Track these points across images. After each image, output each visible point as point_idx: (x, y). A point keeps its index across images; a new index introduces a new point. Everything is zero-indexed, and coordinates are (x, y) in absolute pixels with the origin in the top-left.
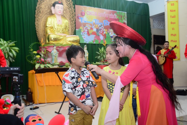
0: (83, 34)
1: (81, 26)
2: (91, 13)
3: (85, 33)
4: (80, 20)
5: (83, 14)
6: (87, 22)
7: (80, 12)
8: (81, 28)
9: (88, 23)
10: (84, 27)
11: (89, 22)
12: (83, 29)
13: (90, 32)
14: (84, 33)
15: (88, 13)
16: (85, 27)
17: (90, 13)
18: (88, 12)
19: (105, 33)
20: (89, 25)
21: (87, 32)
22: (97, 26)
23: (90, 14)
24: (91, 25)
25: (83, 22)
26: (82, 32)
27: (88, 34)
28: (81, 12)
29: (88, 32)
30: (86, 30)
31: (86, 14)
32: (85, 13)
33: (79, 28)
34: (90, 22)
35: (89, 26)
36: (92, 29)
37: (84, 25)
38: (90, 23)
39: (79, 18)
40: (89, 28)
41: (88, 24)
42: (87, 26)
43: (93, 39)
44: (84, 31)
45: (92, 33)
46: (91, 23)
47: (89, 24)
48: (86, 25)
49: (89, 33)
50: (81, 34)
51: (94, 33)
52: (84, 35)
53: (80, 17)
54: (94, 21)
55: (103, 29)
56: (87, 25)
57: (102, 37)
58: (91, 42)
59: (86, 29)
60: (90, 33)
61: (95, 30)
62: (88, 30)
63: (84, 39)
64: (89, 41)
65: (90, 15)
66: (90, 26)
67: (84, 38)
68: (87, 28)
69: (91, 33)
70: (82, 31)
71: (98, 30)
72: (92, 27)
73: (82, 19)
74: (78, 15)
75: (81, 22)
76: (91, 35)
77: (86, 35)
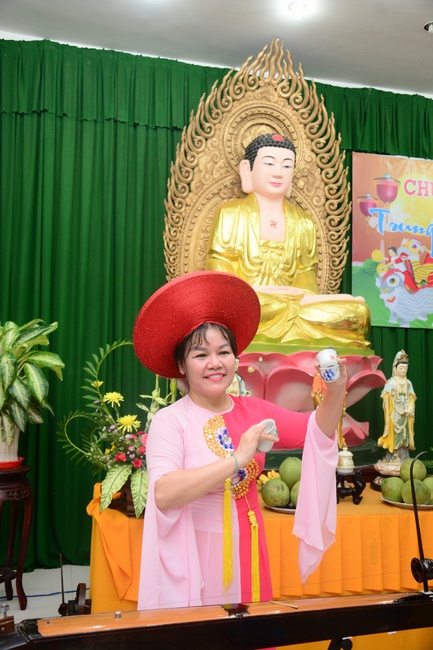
0: (384, 286)
1: (378, 248)
2: (426, 188)
4: (373, 222)
5: (389, 194)
6: (404, 228)
7: (376, 183)
8: (377, 255)
9: (412, 232)
10: (391, 252)
11: (415, 229)
13: (421, 274)
14: (389, 278)
15: (411, 187)
16: (395, 250)
17: (420, 188)
18: (414, 183)
20: (414, 242)
21: (403, 277)
23: (423, 192)
24: (424, 241)
25: (387, 228)
26: (382, 274)
27: (411, 283)
28: (381, 182)
29: (409, 275)
30: (402, 267)
31: (401, 190)
32: (395, 190)
33: (370, 257)
34: (422, 229)
35: (415, 247)
36: (427, 259)
38: (418, 233)
39: (370, 209)
40: (414, 258)
41: (410, 237)
42: (406, 245)
44: (391, 271)
45: (430, 278)
46: (425, 234)
47: (416, 238)
48: (399, 246)
49: (413, 279)
50: (378, 283)
52: (393, 289)
53: (375, 205)
56: (405, 241)
58: (425, 320)
59: (398, 261)
60: (418, 281)
62: (408, 264)
63: (391, 306)
64: (412, 319)
65: (420, 194)
66: (422, 249)
67: (392, 301)
68: (403, 254)
69: (425, 278)
70: (381, 271)
72: (430, 252)
73: (385, 214)
74: (366, 197)
75: (378, 230)
76: (423, 287)
77: (400, 291)
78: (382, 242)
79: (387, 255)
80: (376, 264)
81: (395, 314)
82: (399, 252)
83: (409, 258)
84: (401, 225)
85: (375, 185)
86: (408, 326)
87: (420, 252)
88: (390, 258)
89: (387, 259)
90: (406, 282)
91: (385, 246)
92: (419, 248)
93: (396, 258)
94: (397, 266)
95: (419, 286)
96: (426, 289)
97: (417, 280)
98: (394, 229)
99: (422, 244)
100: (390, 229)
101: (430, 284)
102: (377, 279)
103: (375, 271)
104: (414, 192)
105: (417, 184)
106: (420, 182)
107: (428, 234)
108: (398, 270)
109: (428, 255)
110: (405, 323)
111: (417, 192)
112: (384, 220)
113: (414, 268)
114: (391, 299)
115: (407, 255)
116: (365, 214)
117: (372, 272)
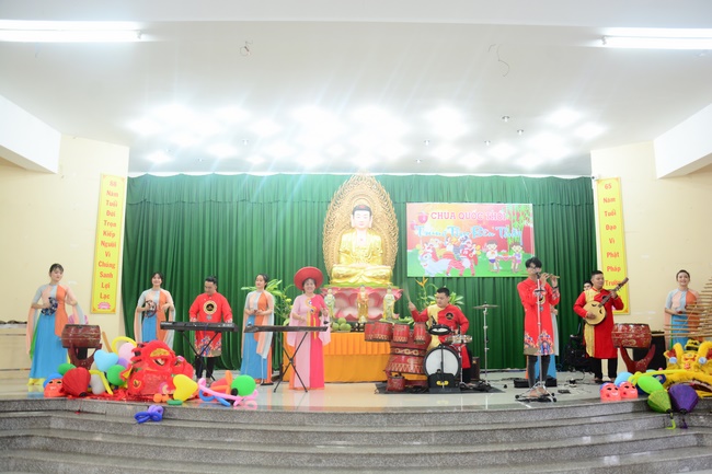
0: (422, 259)
1: (419, 243)
3: (426, 257)
4: (416, 232)
5: (424, 219)
6: (431, 233)
7: (418, 215)
8: (419, 246)
9: (435, 235)
10: (425, 245)
11: (437, 233)
13: (440, 253)
14: (424, 256)
15: (434, 216)
16: (427, 243)
17: (439, 216)
18: (436, 214)
19: (474, 253)
20: (436, 239)
21: (431, 255)
22: (455, 239)
24: (441, 239)
25: (423, 234)
27: (435, 257)
28: (420, 215)
29: (434, 254)
30: (430, 251)
31: (430, 218)
32: (427, 218)
33: (416, 247)
35: (437, 241)
36: (444, 247)
37: (426, 240)
38: (438, 235)
39: (415, 227)
40: (436, 246)
41: (434, 237)
42: (432, 241)
43: (446, 269)
44: (425, 253)
45: (445, 254)
46: (441, 236)
48: (429, 241)
50: (419, 259)
51: (448, 255)
52: (426, 261)
53: (417, 225)
54: (449, 232)
55: (469, 245)
56: (432, 239)
57: (466, 263)
58: (442, 273)
59: (429, 248)
60: (438, 256)
61: (450, 248)
62: (433, 249)
63: (426, 268)
64: (436, 273)
66: (440, 242)
68: (431, 245)
69: (442, 254)
70: (421, 253)
71: (456, 248)
73: (422, 228)
74: (413, 222)
75: (419, 235)
76: (441, 259)
77: (429, 260)
78: (421, 241)
79: (423, 246)
80: (418, 250)
81: (427, 271)
82: (429, 244)
83: (434, 247)
85: (417, 217)
86: (435, 276)
88: (425, 247)
89: (423, 248)
90: (432, 257)
93: (427, 247)
94: (428, 250)
95: (439, 258)
98: (426, 234)
101: (444, 257)
102: (419, 257)
103: (418, 253)
104: (436, 217)
106: (439, 213)
107: (443, 236)
108: (428, 252)
109: (443, 245)
110: (433, 275)
112: (422, 231)
113: (436, 251)
114: (425, 264)
115: (433, 245)
116: (413, 229)
117: (416, 254)
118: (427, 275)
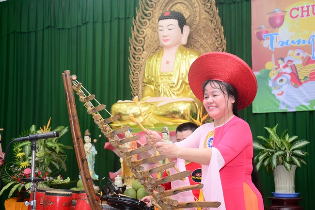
0: (275, 85)
1: (269, 60)
2: (308, 11)
3: (282, 80)
4: (266, 44)
5: (278, 22)
6: (289, 43)
7: (267, 17)
8: (270, 65)
9: (296, 44)
10: (280, 61)
11: (299, 42)
12: (276, 69)
13: (302, 73)
14: (278, 80)
15: (295, 13)
16: (283, 59)
17: (303, 12)
18: (298, 9)
20: (298, 51)
21: (289, 77)
23: (306, 14)
25: (277, 45)
26: (273, 77)
27: (296, 80)
28: (271, 15)
29: (294, 75)
30: (288, 70)
31: (287, 18)
32: (283, 18)
33: (264, 67)
34: (304, 41)
36: (309, 61)
37: (281, 55)
38: (301, 44)
39: (263, 36)
40: (298, 62)
41: (294, 48)
42: (292, 55)
44: (280, 74)
45: (311, 74)
46: (307, 44)
47: (300, 48)
48: (286, 56)
49: (297, 77)
50: (270, 84)
52: (281, 86)
53: (267, 32)
56: (290, 52)
59: (285, 67)
62: (294, 67)
63: (281, 98)
64: (298, 105)
65: (302, 16)
66: (304, 55)
67: (281, 94)
68: (289, 61)
69: (308, 74)
70: (272, 75)
72: (311, 56)
73: (275, 36)
74: (261, 28)
75: (270, 48)
76: (306, 82)
77: (287, 87)
78: (273, 56)
79: (277, 64)
80: (269, 71)
81: (283, 103)
82: (286, 60)
83: (294, 63)
84: (288, 41)
85: (267, 18)
86: (295, 110)
87: (302, 58)
88: (279, 66)
89: (277, 67)
90: (292, 80)
91: (275, 58)
92: (302, 54)
93: (284, 64)
94: (284, 70)
95: (302, 81)
96: (308, 82)
97: (300, 78)
98: (282, 45)
99: (304, 51)
100: (279, 46)
101: (311, 79)
102: (269, 81)
103: (268, 76)
104: (298, 16)
105: (300, 9)
106: (302, 8)
107: (309, 43)
108: (285, 73)
109: (310, 58)
110: (291, 108)
111: (300, 15)
112: (274, 41)
113: (298, 70)
114: (280, 92)
115: (292, 61)
116: (260, 38)
117: (266, 77)
118: (282, 109)
